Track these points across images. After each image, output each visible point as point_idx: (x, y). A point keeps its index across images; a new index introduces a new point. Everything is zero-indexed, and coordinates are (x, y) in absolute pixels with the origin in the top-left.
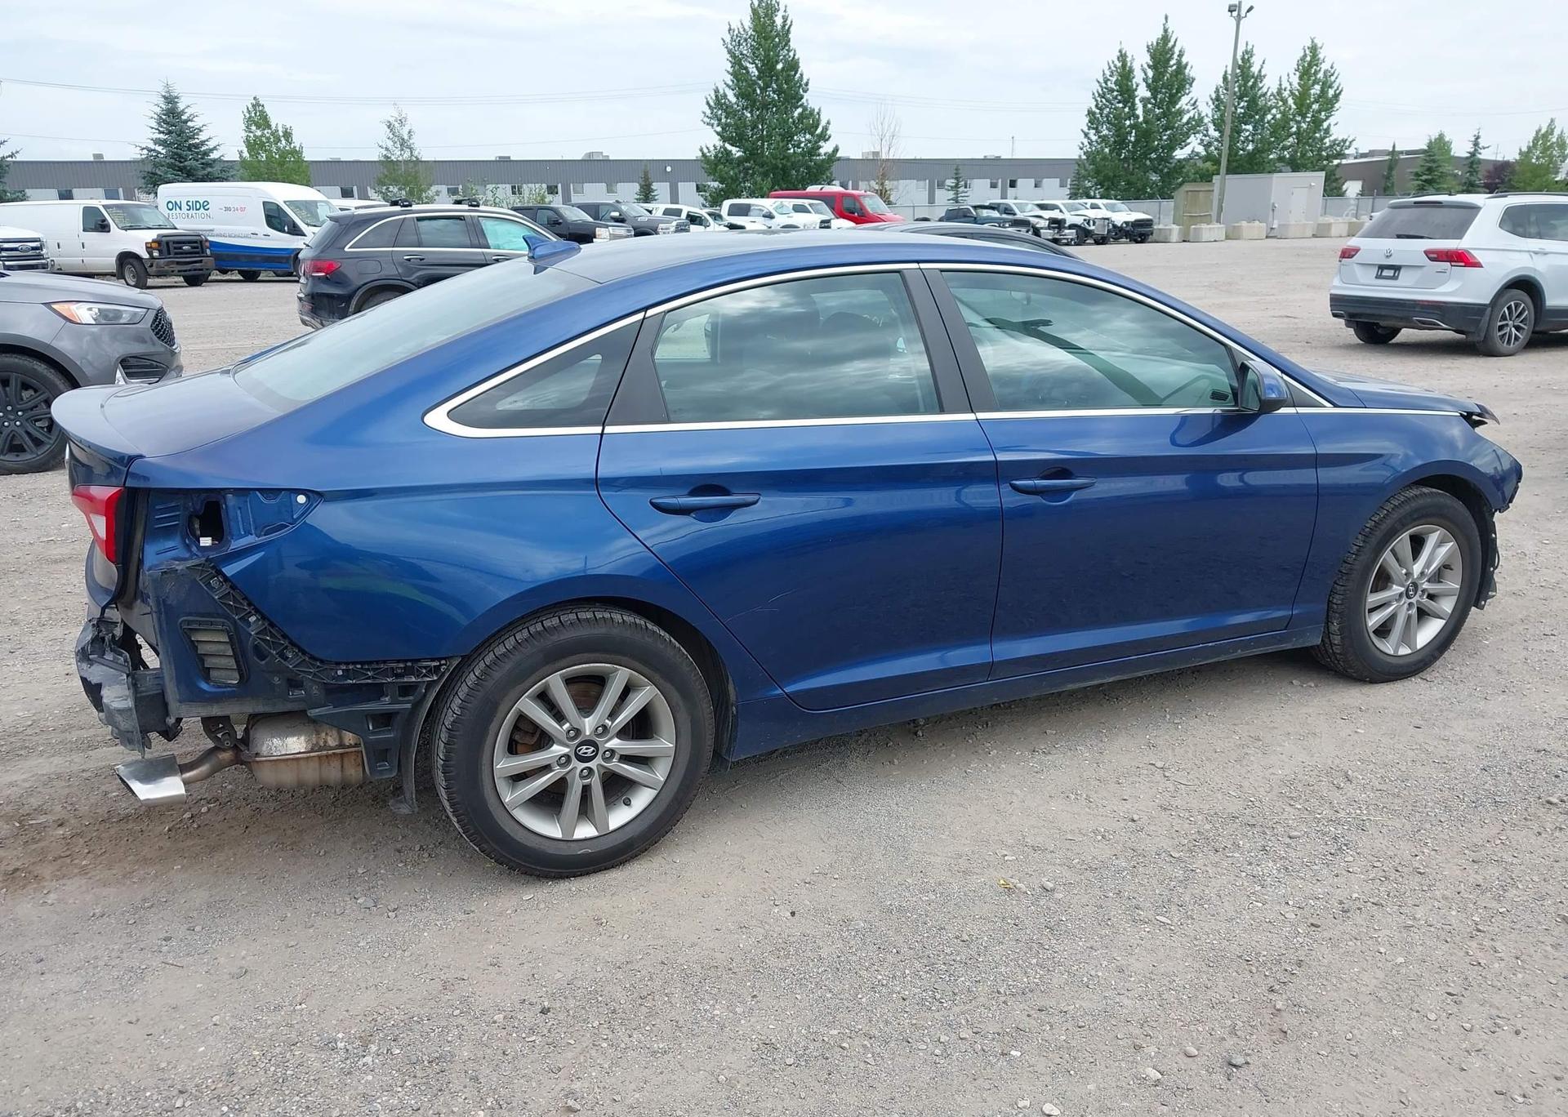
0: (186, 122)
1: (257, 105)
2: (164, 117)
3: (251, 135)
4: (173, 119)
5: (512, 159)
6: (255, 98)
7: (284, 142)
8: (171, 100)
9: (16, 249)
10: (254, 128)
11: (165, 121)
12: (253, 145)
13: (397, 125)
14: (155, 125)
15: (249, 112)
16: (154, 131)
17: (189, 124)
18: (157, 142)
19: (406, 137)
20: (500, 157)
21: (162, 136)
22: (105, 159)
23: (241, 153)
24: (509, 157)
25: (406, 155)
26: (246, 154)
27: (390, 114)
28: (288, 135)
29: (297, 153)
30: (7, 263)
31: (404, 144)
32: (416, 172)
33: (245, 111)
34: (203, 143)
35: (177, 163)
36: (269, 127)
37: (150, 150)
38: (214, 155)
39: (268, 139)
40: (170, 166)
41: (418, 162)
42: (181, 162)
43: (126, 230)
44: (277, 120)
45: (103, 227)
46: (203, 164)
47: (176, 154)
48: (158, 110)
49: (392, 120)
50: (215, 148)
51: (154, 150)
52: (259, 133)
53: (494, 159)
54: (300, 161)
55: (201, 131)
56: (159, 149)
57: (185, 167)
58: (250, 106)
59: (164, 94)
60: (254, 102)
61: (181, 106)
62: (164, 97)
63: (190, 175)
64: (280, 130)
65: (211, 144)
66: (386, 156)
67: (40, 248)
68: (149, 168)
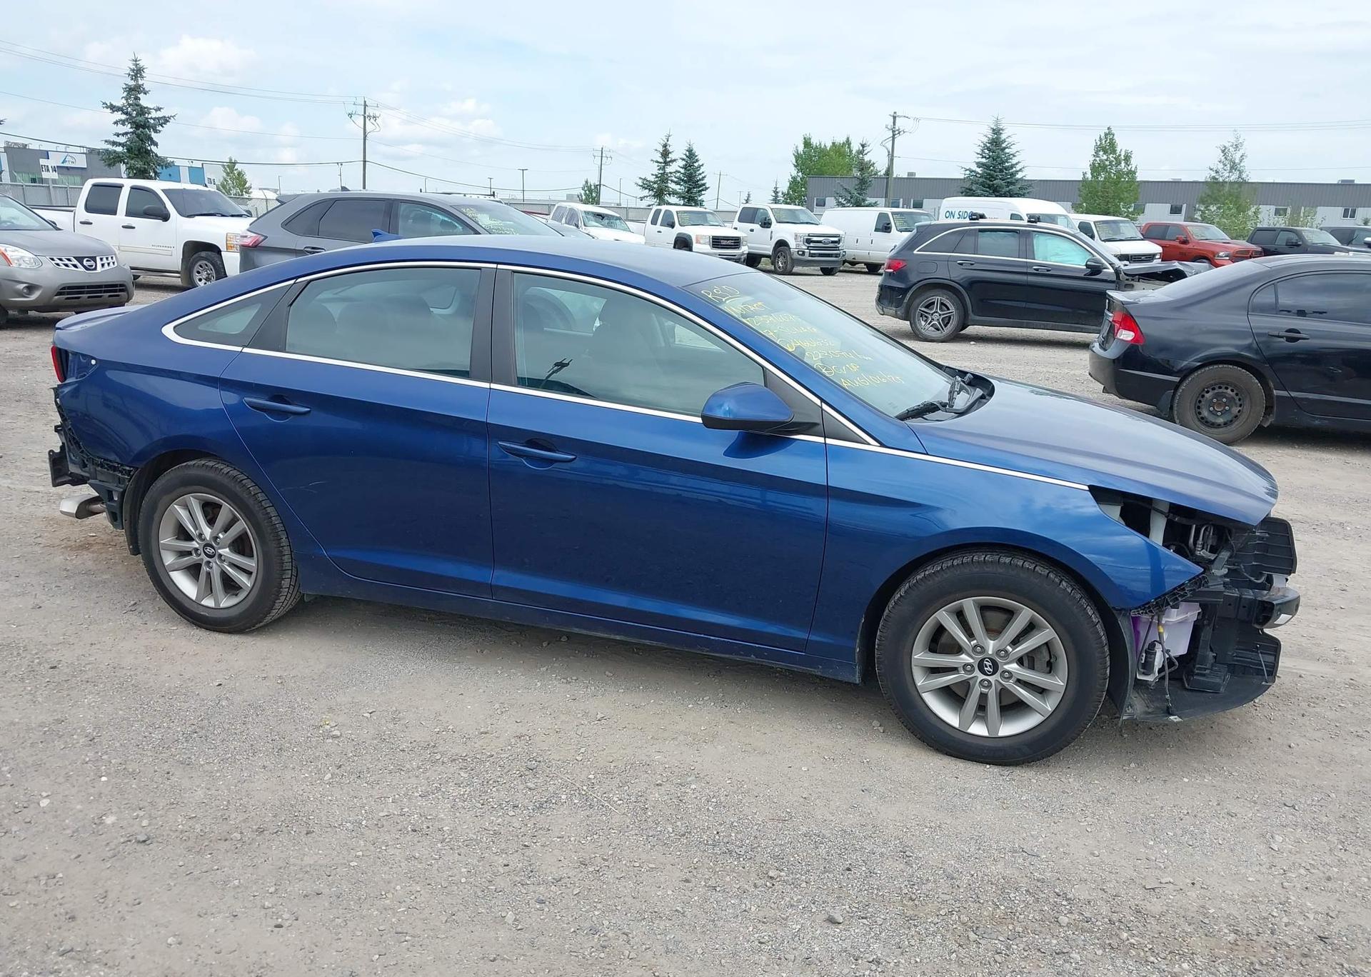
0: (1005, 148)
1: (1109, 134)
2: (988, 145)
3: (1098, 159)
4: (996, 148)
5: (1356, 182)
6: (1109, 128)
7: (1123, 164)
8: (997, 132)
9: (820, 242)
10: (1101, 153)
11: (989, 149)
12: (1096, 169)
13: (1232, 149)
14: (979, 151)
15: (1101, 140)
16: (979, 156)
17: (1007, 151)
18: (979, 165)
19: (1237, 161)
20: (1342, 181)
21: (984, 160)
22: (917, 176)
23: (1084, 174)
24: (1353, 181)
25: (1234, 177)
26: (1089, 176)
27: (1228, 140)
28: (1127, 158)
29: (1132, 173)
30: (812, 252)
31: (1234, 167)
32: (1239, 193)
33: (1098, 139)
34: (1012, 166)
35: (988, 182)
36: (1114, 151)
37: (972, 171)
38: (1019, 176)
39: (1111, 162)
40: (983, 184)
41: (1245, 183)
42: (991, 181)
43: (901, 232)
44: (1122, 147)
45: (887, 229)
46: (1008, 182)
47: (989, 174)
48: (985, 140)
49: (1227, 145)
50: (1021, 170)
51: (974, 171)
52: (1105, 157)
53: (1336, 182)
54: (1133, 181)
55: (1014, 156)
56: (979, 170)
57: (993, 185)
58: (1103, 135)
59: (992, 127)
60: (1107, 131)
61: (1003, 137)
62: (994, 130)
63: (996, 192)
64: (1123, 153)
65: (1018, 167)
66: (1214, 178)
67: (838, 242)
68: (967, 185)
